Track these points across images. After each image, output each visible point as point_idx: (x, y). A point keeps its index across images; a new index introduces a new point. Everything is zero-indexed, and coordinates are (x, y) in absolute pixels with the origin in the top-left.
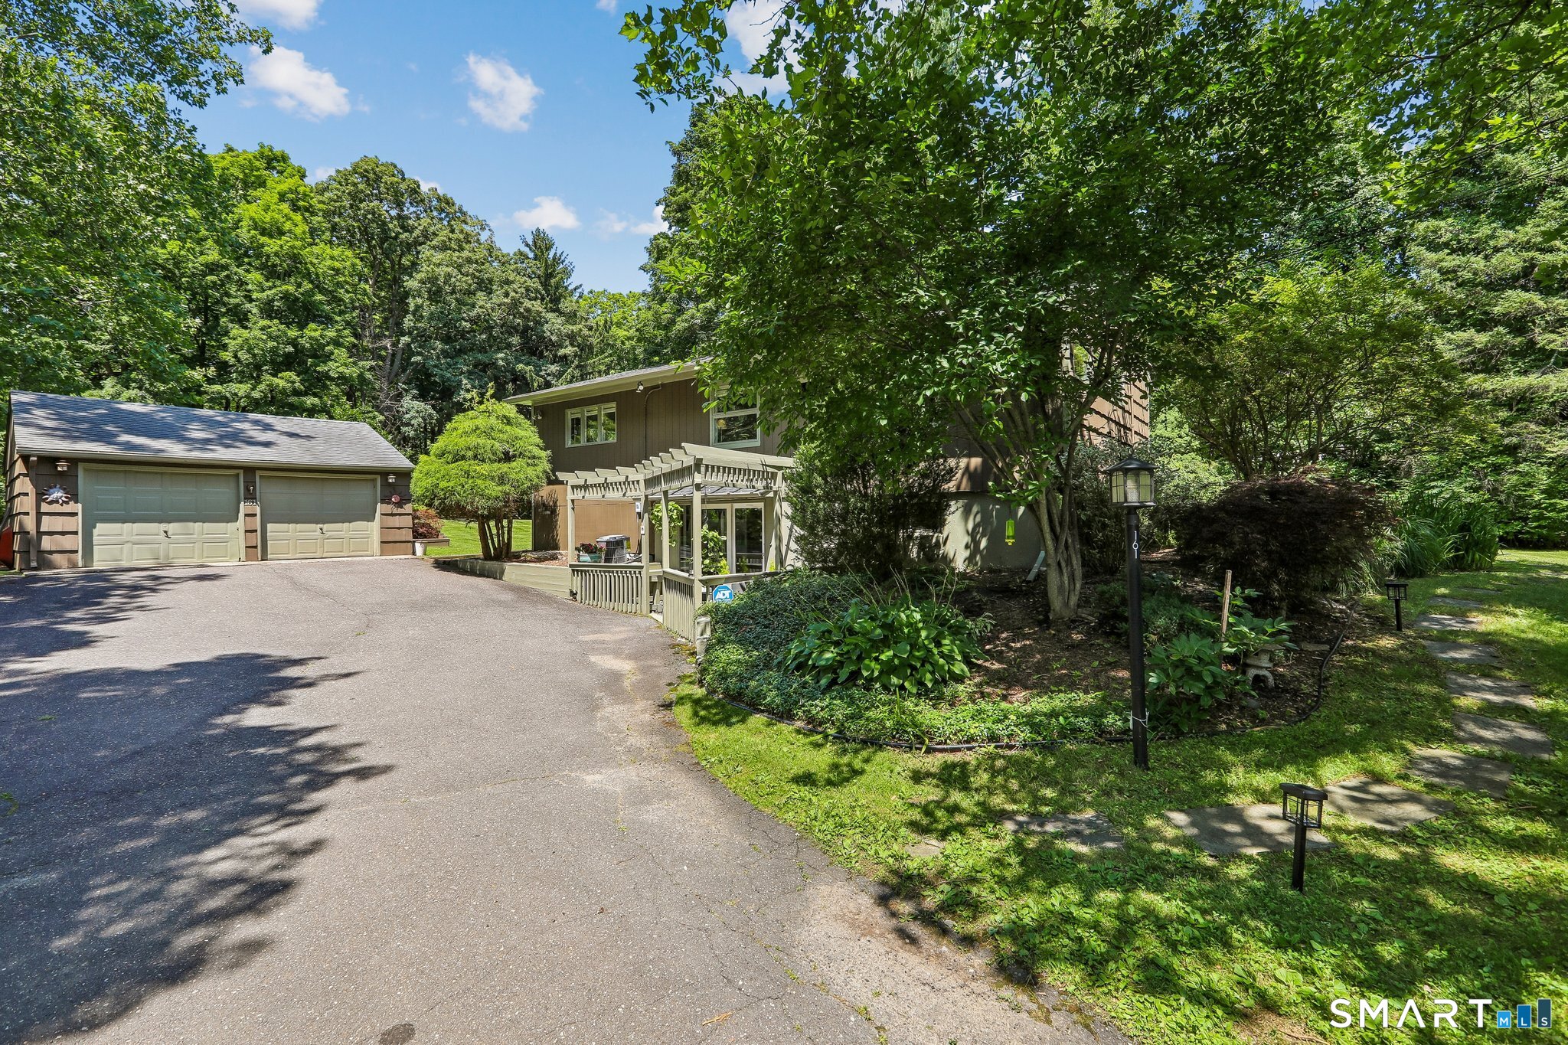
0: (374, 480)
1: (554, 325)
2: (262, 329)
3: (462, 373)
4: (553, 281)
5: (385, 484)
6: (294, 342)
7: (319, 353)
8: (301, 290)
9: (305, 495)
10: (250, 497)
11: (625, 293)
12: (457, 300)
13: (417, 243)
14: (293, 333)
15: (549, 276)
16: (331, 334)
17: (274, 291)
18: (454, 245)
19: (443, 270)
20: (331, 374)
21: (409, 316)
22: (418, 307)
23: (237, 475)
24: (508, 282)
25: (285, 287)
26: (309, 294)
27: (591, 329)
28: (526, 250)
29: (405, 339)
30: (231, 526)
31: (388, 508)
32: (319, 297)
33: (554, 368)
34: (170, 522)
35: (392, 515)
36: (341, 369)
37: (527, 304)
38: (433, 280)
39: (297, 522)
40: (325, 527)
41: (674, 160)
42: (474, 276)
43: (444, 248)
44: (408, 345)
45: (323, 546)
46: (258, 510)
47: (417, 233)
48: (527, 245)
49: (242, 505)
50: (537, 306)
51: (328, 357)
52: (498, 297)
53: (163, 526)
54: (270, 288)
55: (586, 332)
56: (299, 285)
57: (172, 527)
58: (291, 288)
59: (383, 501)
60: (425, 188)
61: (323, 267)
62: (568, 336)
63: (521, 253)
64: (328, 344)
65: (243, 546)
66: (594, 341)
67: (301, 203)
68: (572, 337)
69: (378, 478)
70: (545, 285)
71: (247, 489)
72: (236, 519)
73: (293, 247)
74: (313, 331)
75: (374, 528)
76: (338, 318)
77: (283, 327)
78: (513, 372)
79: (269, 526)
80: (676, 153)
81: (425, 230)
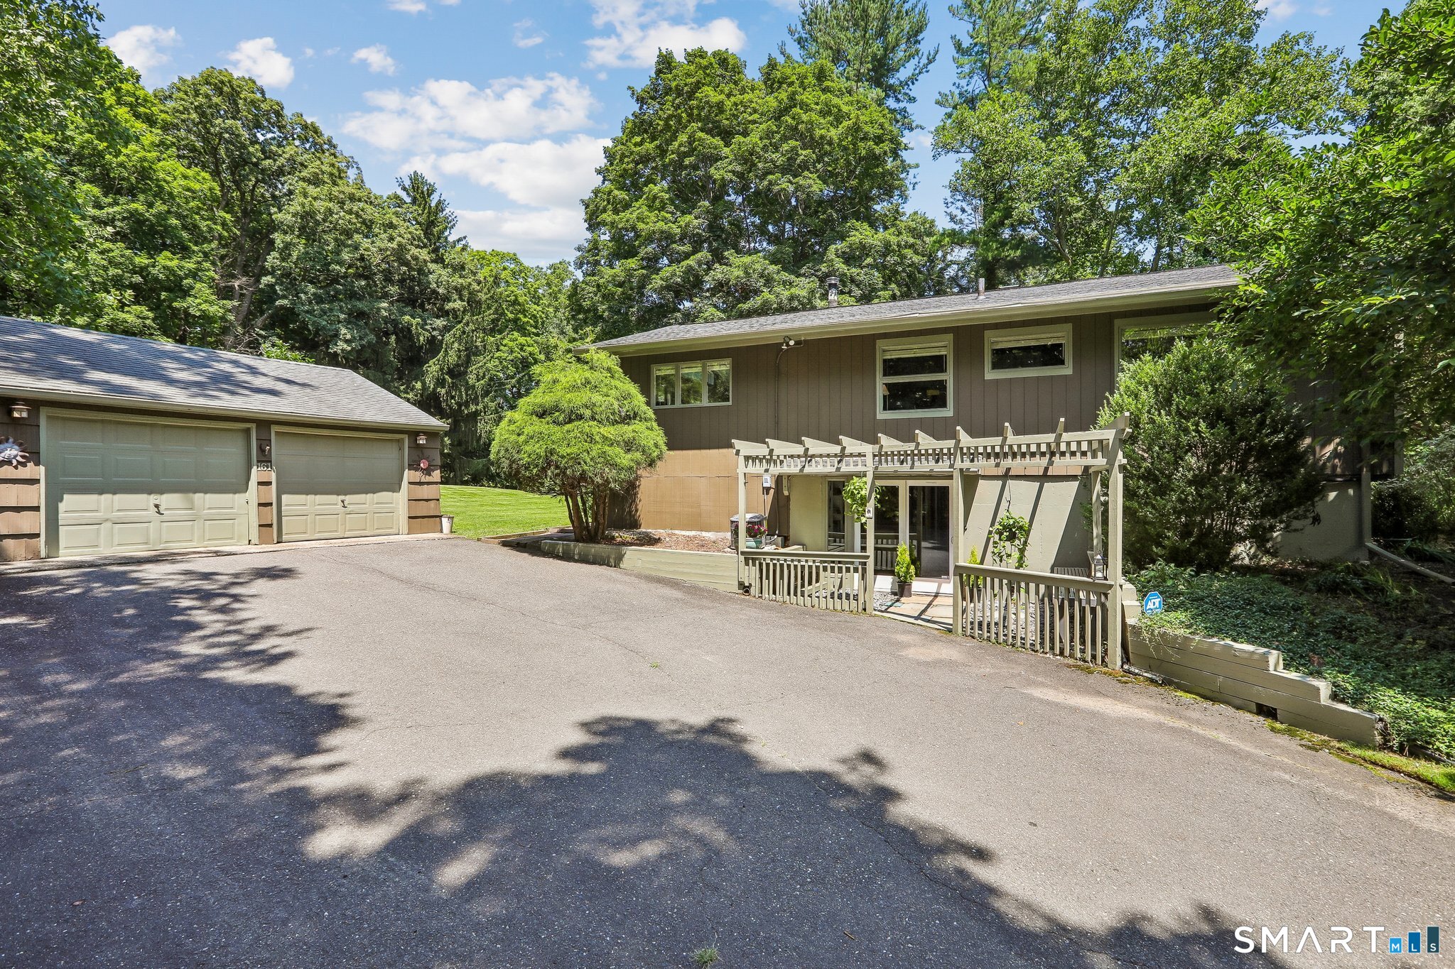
0: (400, 441)
1: (439, 276)
2: (102, 253)
3: (339, 322)
4: (435, 230)
5: (415, 447)
6: (142, 271)
7: (177, 287)
8: (154, 211)
9: (324, 458)
10: (265, 460)
11: (489, 250)
12: (336, 240)
13: (281, 172)
14: (142, 260)
15: (432, 224)
16: (190, 265)
17: (116, 209)
18: (326, 178)
19: (321, 205)
20: (191, 311)
21: (275, 254)
22: (288, 246)
23: (248, 431)
24: (391, 226)
25: (134, 206)
26: (161, 217)
27: (479, 283)
28: (403, 195)
29: (267, 280)
30: (240, 498)
31: (417, 476)
32: (174, 221)
33: (440, 323)
34: (162, 493)
35: (420, 483)
36: (204, 307)
37: (414, 251)
38: (308, 215)
39: (316, 494)
40: (348, 498)
41: (635, 107)
42: (358, 216)
43: (315, 181)
44: (271, 286)
45: (344, 523)
46: (273, 477)
47: (281, 161)
48: (404, 189)
49: (254, 470)
50: (424, 254)
51: (185, 293)
52: (382, 241)
53: (153, 499)
54: (110, 205)
55: (475, 286)
56: (151, 205)
57: (167, 500)
58: (138, 206)
59: (411, 467)
60: (288, 112)
61: (176, 186)
62: (456, 288)
63: (397, 197)
64: (187, 276)
65: (255, 523)
66: (482, 296)
67: (142, 110)
68: (459, 290)
69: (406, 437)
70: (427, 233)
71: (261, 449)
72: (245, 488)
73: (143, 159)
74: (166, 260)
75: (398, 501)
76: (195, 248)
77: (128, 252)
78: (395, 323)
79: (284, 497)
80: (641, 100)
81: (291, 160)
